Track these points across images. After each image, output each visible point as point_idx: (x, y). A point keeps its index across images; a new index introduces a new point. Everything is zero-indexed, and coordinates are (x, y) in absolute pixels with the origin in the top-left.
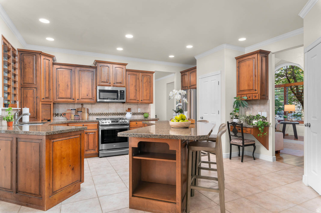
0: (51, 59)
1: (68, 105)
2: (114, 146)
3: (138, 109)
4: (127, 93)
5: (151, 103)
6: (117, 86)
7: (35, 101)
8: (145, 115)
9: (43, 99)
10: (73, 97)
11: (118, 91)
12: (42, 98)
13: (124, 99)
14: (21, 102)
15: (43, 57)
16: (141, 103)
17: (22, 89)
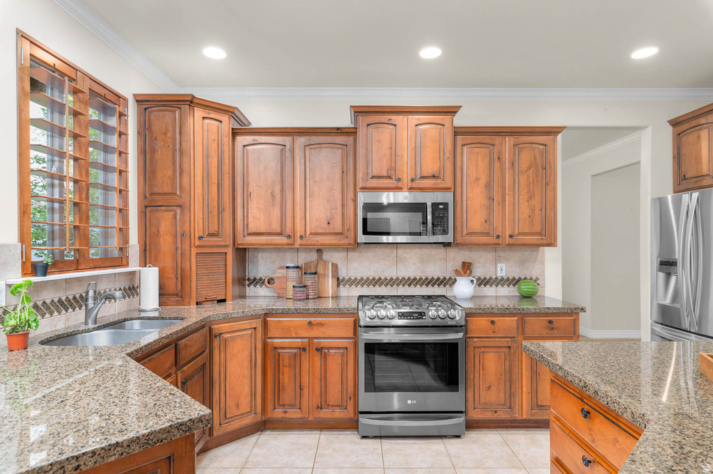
0: (225, 118)
1: (282, 254)
2: (409, 402)
3: (499, 265)
4: (458, 210)
5: (550, 245)
6: (422, 189)
7: (179, 246)
8: (525, 288)
9: (200, 238)
10: (288, 231)
11: (425, 204)
12: (197, 237)
13: (445, 232)
14: (145, 250)
15: (199, 113)
16: (509, 245)
17: (148, 209)
